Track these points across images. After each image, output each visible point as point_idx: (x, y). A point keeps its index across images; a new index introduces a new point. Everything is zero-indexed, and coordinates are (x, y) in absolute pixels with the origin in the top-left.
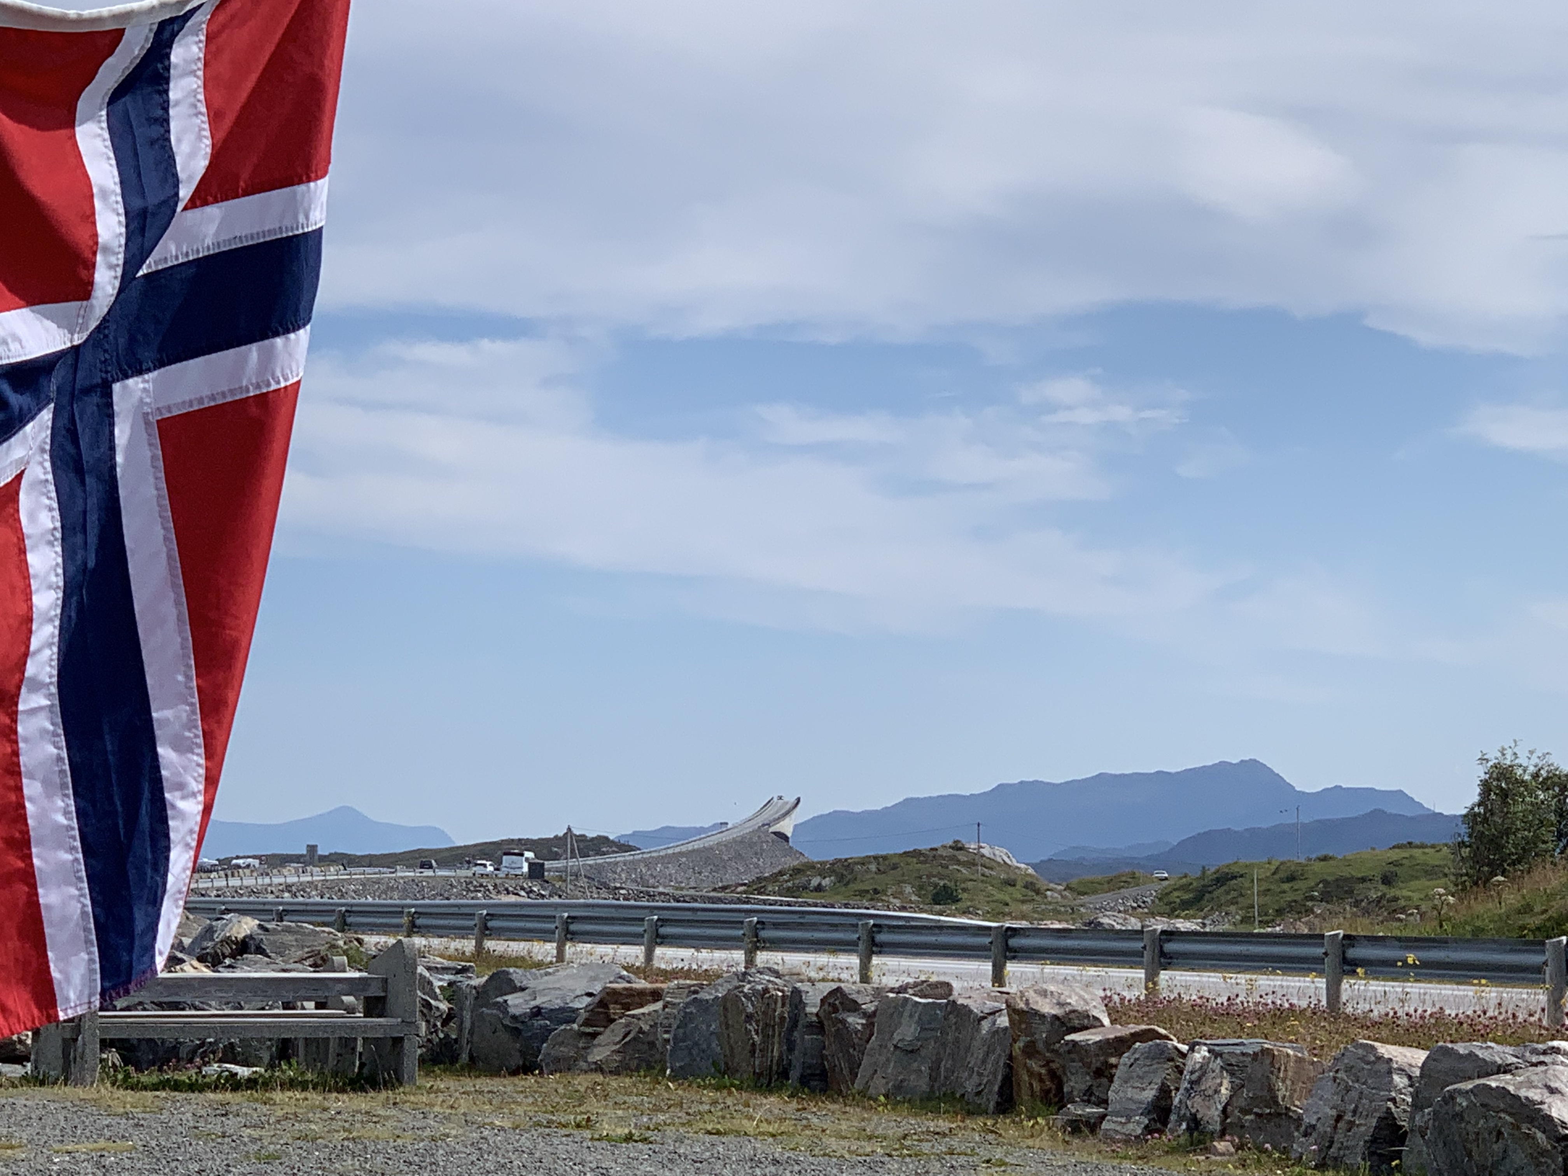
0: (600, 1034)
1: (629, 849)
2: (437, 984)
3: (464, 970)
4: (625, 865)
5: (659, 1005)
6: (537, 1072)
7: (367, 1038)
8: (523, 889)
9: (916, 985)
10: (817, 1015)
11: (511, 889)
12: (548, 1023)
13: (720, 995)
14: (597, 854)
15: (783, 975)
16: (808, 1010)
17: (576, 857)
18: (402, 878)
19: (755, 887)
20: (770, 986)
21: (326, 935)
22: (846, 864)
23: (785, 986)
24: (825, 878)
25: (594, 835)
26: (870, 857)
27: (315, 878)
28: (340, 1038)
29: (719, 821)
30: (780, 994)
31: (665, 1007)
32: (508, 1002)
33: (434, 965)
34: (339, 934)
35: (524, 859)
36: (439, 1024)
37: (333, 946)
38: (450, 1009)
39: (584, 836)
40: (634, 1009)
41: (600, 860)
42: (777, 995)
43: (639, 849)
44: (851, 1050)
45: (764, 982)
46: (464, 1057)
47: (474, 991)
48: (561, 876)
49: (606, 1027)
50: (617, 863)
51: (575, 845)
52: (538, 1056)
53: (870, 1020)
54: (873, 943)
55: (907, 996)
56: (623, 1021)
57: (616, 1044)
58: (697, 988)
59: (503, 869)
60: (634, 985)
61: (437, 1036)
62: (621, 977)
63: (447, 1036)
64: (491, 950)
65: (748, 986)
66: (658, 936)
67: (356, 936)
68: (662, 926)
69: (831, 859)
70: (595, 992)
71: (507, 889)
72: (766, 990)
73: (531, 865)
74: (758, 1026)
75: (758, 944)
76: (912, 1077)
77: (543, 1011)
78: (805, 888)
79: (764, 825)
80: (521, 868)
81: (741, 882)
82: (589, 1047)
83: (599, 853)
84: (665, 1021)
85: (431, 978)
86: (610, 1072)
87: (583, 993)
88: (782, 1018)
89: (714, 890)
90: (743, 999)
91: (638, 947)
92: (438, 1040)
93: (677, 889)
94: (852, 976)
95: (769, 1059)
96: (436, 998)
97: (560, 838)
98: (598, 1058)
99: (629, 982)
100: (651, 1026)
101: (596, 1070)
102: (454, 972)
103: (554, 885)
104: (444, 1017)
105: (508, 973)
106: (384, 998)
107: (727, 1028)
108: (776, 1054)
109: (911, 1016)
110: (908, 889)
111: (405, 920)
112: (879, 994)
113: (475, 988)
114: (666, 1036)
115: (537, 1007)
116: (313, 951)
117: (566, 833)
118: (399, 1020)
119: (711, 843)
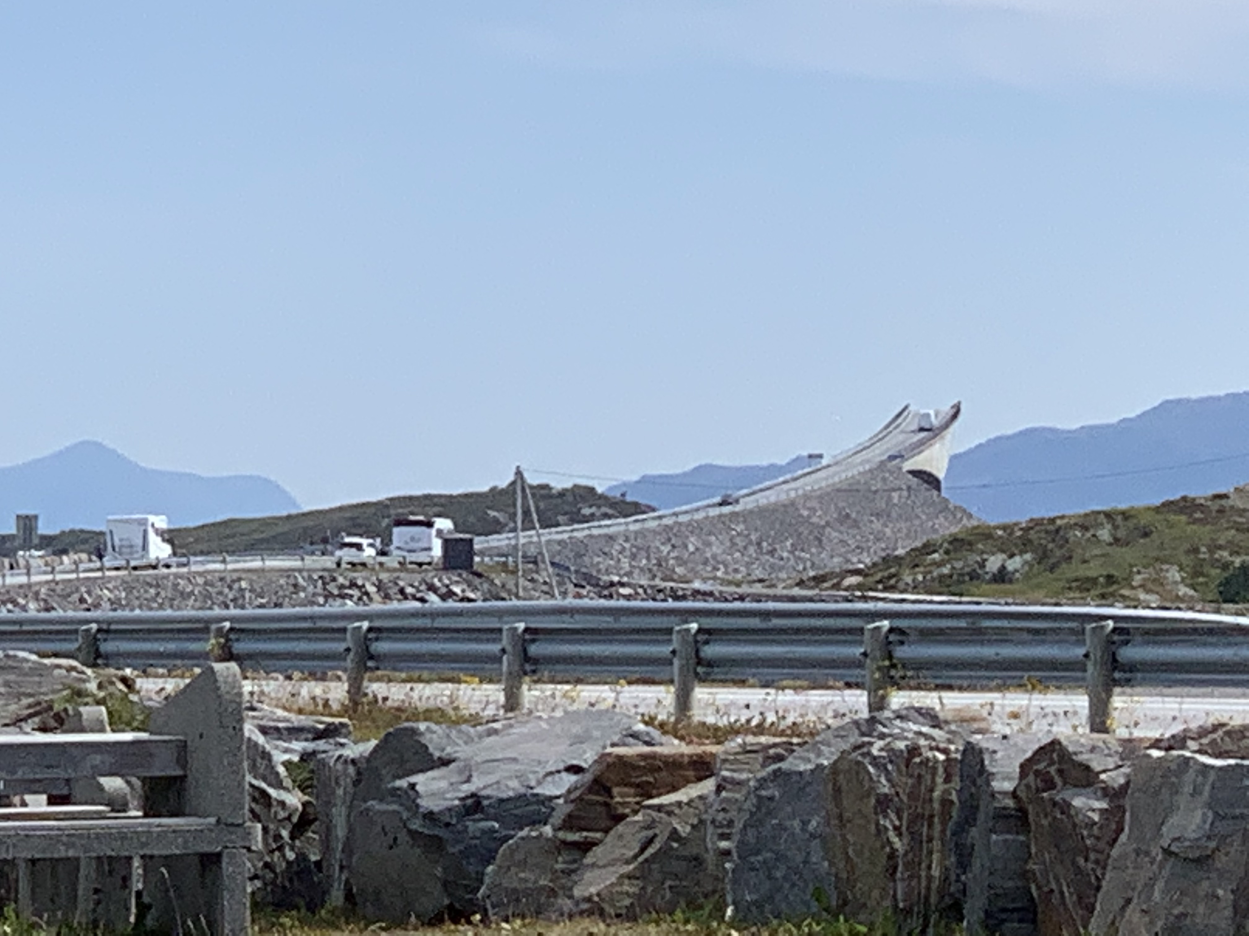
0: (595, 844)
1: (636, 509)
2: (279, 758)
3: (329, 732)
4: (627, 540)
5: (708, 786)
6: (478, 917)
7: (152, 857)
8: (432, 588)
9: (1203, 732)
10: (1014, 794)
11: (409, 590)
12: (497, 825)
13: (826, 763)
14: (573, 521)
15: (947, 722)
16: (996, 785)
17: (534, 528)
18: (201, 574)
19: (878, 577)
20: (922, 742)
21: (64, 672)
22: (1051, 528)
23: (950, 741)
24: (1011, 556)
25: (568, 485)
26: (1099, 513)
27: (35, 579)
28: (99, 858)
29: (805, 453)
30: (941, 757)
31: (719, 788)
32: (418, 788)
33: (272, 724)
34: (89, 671)
35: (433, 531)
36: (285, 833)
37: (79, 693)
38: (305, 805)
39: (546, 487)
40: (659, 795)
41: (581, 531)
42: (936, 761)
43: (654, 510)
44: (1081, 861)
45: (910, 735)
46: (337, 897)
47: (351, 770)
48: (505, 564)
49: (606, 831)
50: (611, 538)
51: (531, 503)
52: (478, 889)
53: (1116, 802)
54: (1114, 663)
55: (1188, 754)
56: (639, 817)
57: (628, 862)
58: (780, 750)
59: (396, 552)
60: (657, 749)
61: (284, 856)
62: (635, 736)
63: (302, 857)
64: (380, 697)
65: (880, 743)
66: (700, 661)
67: (120, 673)
68: (707, 642)
69: (1023, 519)
70: (585, 765)
71: (402, 591)
72: (914, 750)
73: (447, 543)
74: (900, 818)
75: (893, 672)
76: (1201, 909)
77: (485, 803)
78: (974, 576)
79: (892, 458)
80: (429, 549)
81: (851, 567)
82: (574, 871)
83: (577, 518)
84: (721, 816)
85: (268, 748)
86: (618, 916)
87: (561, 766)
88: (946, 803)
89: (801, 584)
90: (871, 769)
91: (662, 688)
92: (284, 865)
93: (730, 583)
94: (1075, 728)
95: (924, 883)
96: (279, 785)
97: (503, 492)
98: (593, 890)
99: (648, 743)
100: (693, 827)
101: (590, 913)
102: (310, 736)
103: (492, 582)
104: (295, 819)
105: (414, 732)
106: (183, 778)
107: (842, 826)
108: (936, 872)
109: (1196, 792)
110: (1174, 574)
111: (211, 643)
112: (1132, 751)
113: (353, 761)
114: (724, 844)
115: (473, 795)
116: (39, 703)
117: (513, 483)
118: (212, 820)
119: (793, 494)
